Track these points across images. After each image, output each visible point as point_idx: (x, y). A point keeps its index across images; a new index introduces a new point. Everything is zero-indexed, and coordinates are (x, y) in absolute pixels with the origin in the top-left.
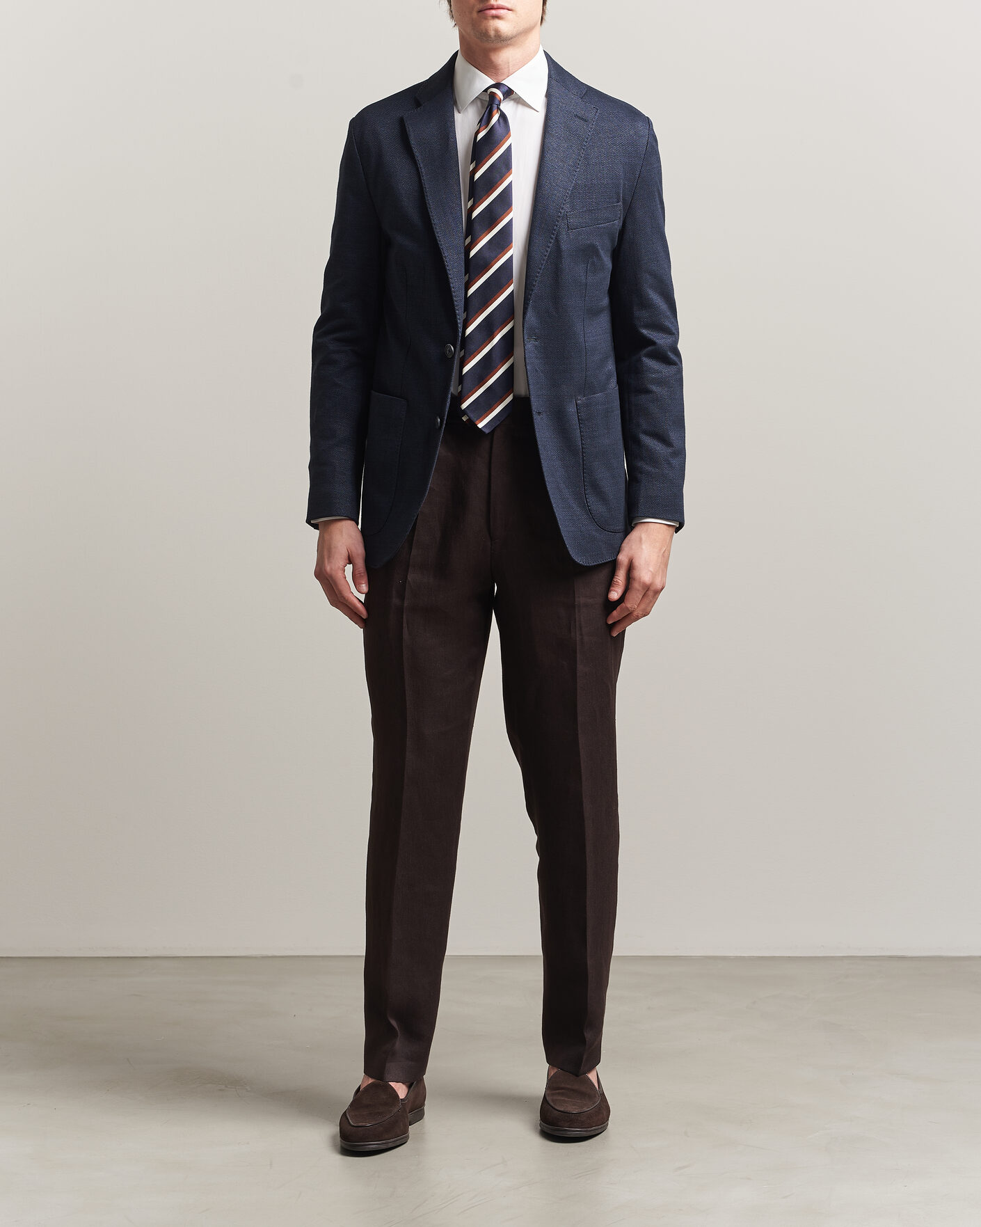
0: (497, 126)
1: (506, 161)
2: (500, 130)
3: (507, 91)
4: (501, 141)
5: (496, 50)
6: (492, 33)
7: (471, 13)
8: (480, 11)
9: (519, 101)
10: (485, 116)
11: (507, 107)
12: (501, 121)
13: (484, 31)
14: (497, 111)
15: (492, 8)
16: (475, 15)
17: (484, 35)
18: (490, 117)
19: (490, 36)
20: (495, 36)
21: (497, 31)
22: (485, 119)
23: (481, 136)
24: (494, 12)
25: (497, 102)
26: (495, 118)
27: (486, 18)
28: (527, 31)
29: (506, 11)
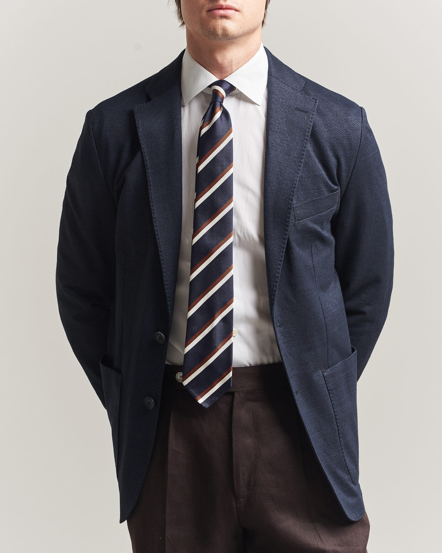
0: (220, 122)
1: (228, 154)
2: (221, 127)
3: (229, 88)
4: (223, 136)
5: (222, 47)
6: (220, 32)
7: (200, 12)
8: (209, 11)
9: (241, 97)
10: (209, 112)
11: (229, 104)
12: (223, 117)
13: (212, 30)
14: (220, 108)
15: (221, 8)
16: (204, 14)
17: (213, 33)
18: (213, 113)
19: (217, 35)
20: (223, 35)
21: (224, 30)
22: (208, 116)
23: (204, 131)
24: (222, 12)
25: (219, 100)
26: (218, 115)
27: (214, 17)
28: (250, 32)
29: (233, 11)
